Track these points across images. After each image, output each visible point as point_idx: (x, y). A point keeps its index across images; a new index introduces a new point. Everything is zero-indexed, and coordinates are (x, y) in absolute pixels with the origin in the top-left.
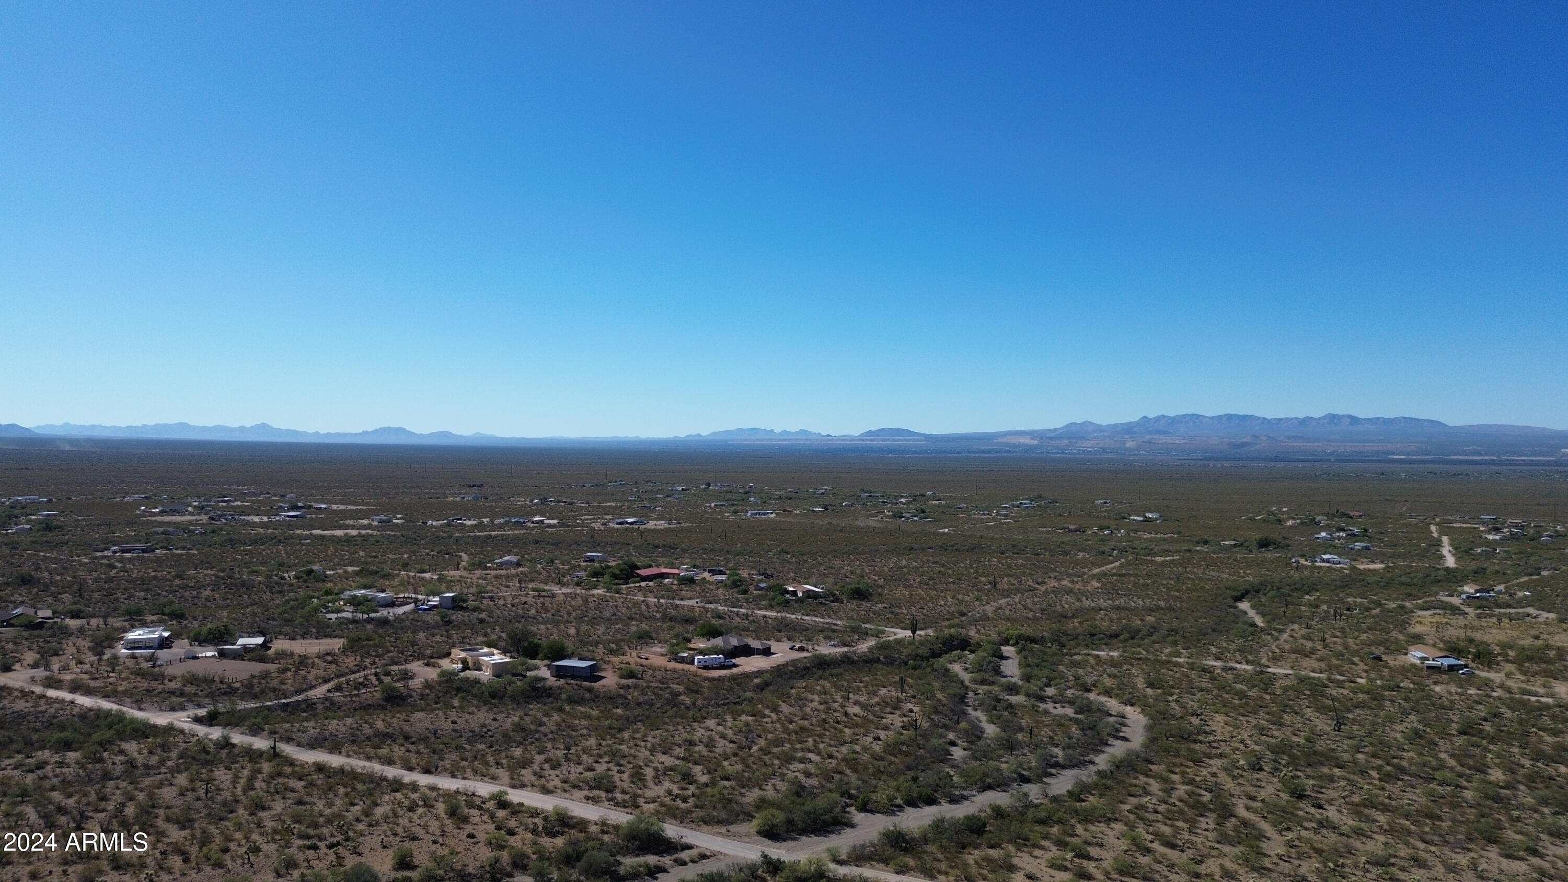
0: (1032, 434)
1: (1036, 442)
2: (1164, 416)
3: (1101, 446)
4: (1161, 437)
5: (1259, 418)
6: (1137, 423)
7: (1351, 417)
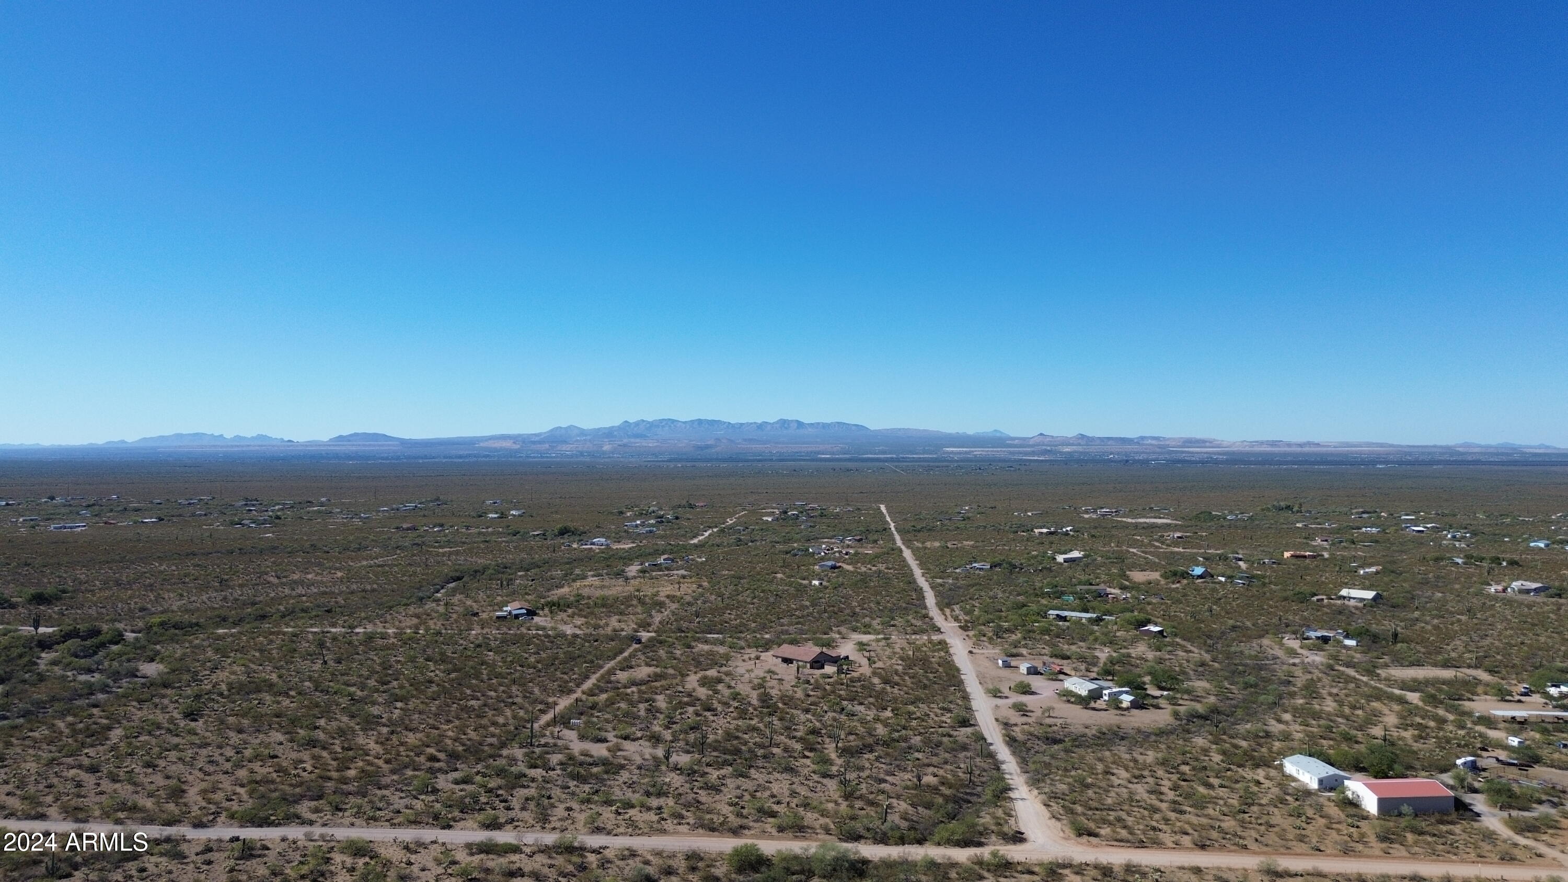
0: (515, 438)
1: (517, 447)
2: (643, 421)
3: (580, 449)
4: (638, 440)
5: (725, 423)
6: (619, 427)
7: (797, 421)
